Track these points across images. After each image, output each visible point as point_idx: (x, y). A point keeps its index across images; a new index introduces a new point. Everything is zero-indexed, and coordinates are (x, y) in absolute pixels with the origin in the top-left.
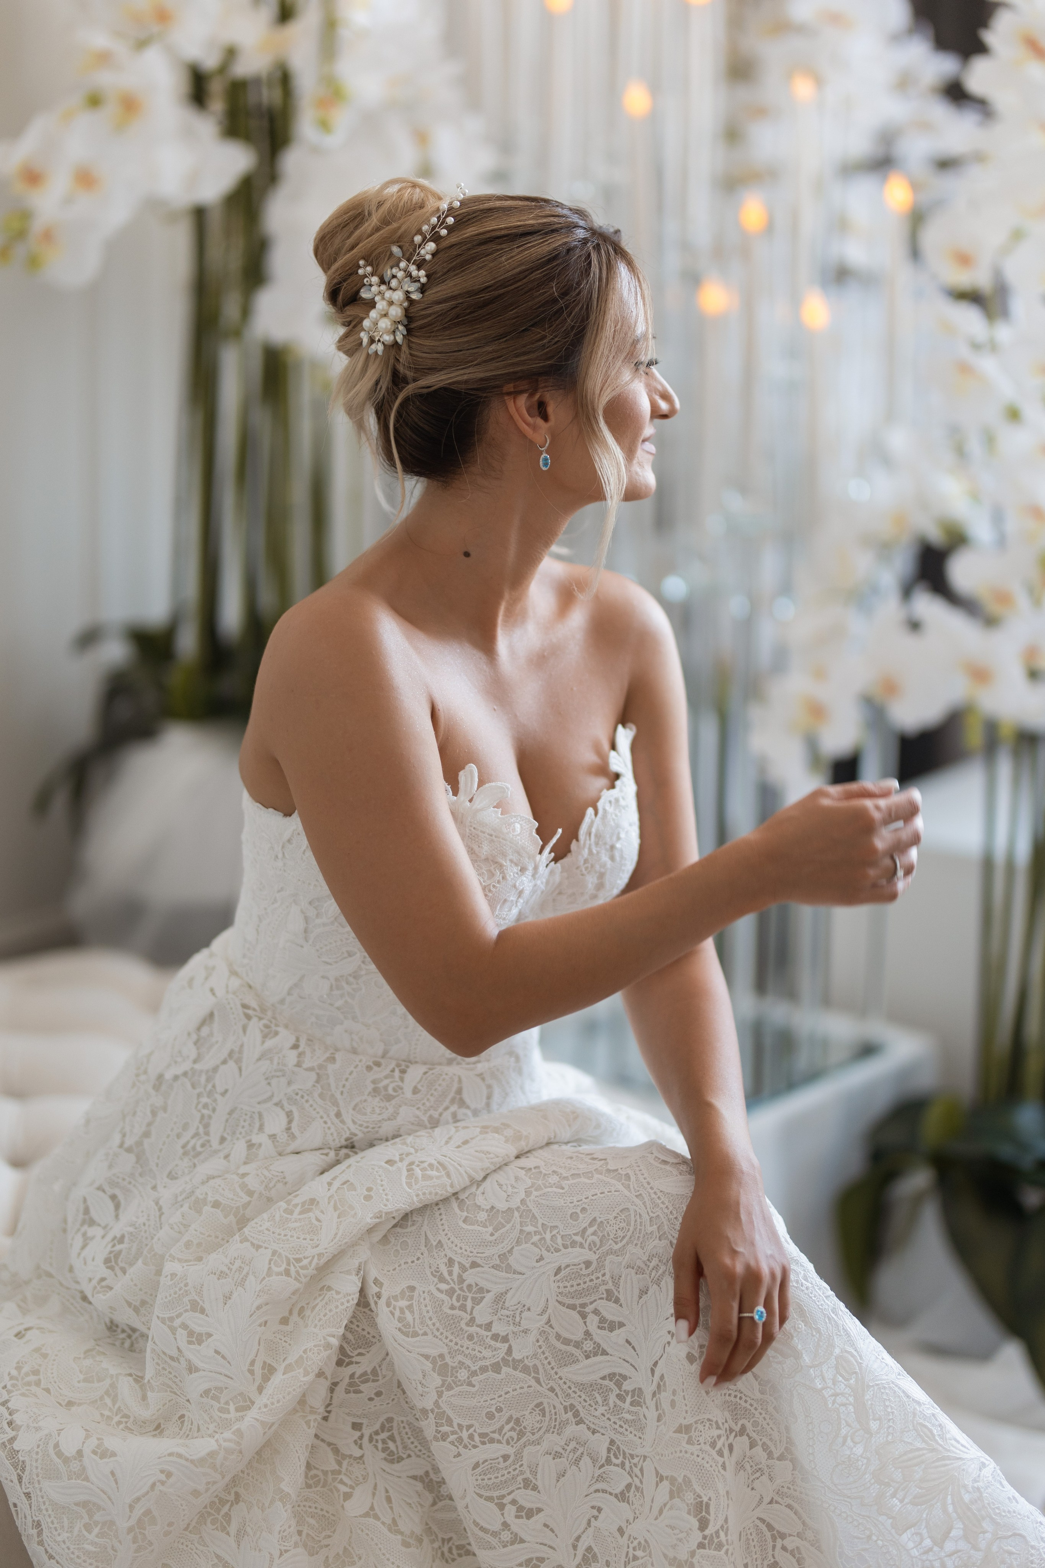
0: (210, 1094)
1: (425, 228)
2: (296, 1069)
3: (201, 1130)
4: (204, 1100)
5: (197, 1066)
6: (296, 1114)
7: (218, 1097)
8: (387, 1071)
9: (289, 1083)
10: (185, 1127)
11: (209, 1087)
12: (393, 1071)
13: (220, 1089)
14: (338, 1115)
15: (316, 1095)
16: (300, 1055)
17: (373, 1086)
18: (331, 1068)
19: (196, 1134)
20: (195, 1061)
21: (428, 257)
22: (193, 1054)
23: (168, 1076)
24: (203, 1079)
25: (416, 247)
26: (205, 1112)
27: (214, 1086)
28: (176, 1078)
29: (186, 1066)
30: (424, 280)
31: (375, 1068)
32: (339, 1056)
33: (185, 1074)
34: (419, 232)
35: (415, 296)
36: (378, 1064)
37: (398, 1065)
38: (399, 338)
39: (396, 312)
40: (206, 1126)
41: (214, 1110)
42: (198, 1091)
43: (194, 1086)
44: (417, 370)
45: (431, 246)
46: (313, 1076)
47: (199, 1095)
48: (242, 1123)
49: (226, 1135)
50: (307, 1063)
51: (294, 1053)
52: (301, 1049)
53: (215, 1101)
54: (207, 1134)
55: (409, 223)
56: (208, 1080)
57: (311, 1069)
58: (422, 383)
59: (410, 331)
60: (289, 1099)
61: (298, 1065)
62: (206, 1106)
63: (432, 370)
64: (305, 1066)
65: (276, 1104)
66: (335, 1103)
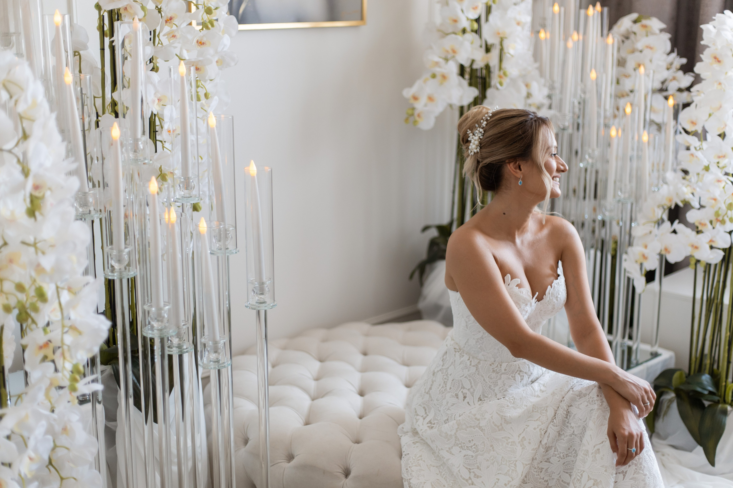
0: (447, 375)
1: (484, 118)
2: (470, 366)
3: (444, 386)
4: (445, 377)
5: (443, 367)
6: (472, 381)
7: (449, 376)
8: (496, 365)
9: (469, 371)
10: (440, 385)
11: (446, 373)
12: (498, 365)
13: (449, 374)
14: (484, 380)
15: (477, 374)
16: (471, 361)
17: (492, 370)
18: (479, 366)
19: (443, 387)
20: (443, 366)
21: (484, 126)
22: (442, 364)
23: (436, 371)
24: (445, 371)
25: (481, 123)
26: (445, 380)
27: (448, 373)
28: (438, 371)
29: (440, 367)
30: (483, 132)
31: (492, 365)
32: (481, 362)
33: (440, 370)
34: (482, 119)
35: (481, 137)
36: (493, 364)
37: (499, 363)
38: (478, 150)
39: (477, 143)
40: (446, 384)
41: (448, 380)
42: (443, 374)
43: (442, 373)
44: (482, 159)
45: (485, 123)
46: (475, 368)
47: (444, 376)
48: (456, 383)
49: (451, 387)
50: (473, 364)
51: (469, 361)
52: (470, 360)
53: (448, 377)
54: (446, 387)
55: (479, 117)
56: (446, 371)
57: (474, 366)
58: (484, 162)
59: (481, 148)
60: (469, 376)
61: (470, 365)
62: (445, 379)
63: (487, 158)
64: (472, 365)
65: (465, 377)
66: (483, 377)
